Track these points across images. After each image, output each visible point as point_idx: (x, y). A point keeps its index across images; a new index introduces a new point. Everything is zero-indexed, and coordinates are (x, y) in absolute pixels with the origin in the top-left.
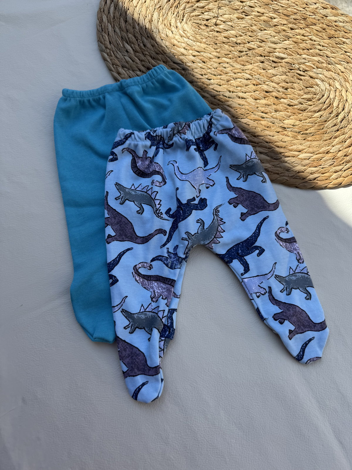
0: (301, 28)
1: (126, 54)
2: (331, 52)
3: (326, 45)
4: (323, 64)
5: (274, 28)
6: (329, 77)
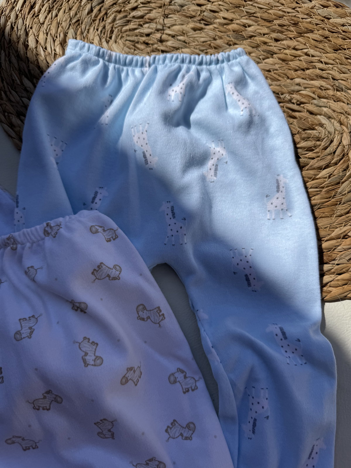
0: (291, 38)
2: (339, 71)
3: (331, 62)
4: (328, 91)
5: (250, 41)
6: (339, 111)
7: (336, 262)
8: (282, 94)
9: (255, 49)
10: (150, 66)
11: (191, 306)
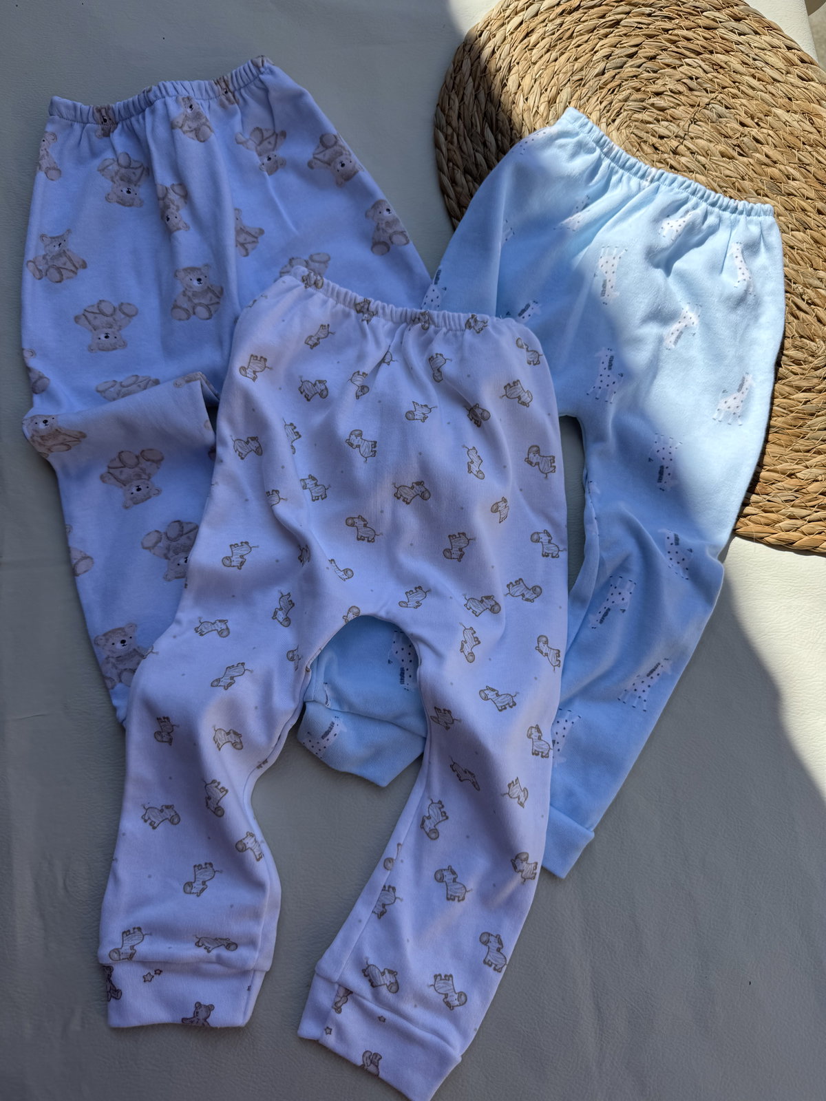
1: (481, 148)
5: (786, 199)
7: (768, 498)
8: (794, 283)
9: (787, 213)
10: (652, 181)
11: (584, 476)
